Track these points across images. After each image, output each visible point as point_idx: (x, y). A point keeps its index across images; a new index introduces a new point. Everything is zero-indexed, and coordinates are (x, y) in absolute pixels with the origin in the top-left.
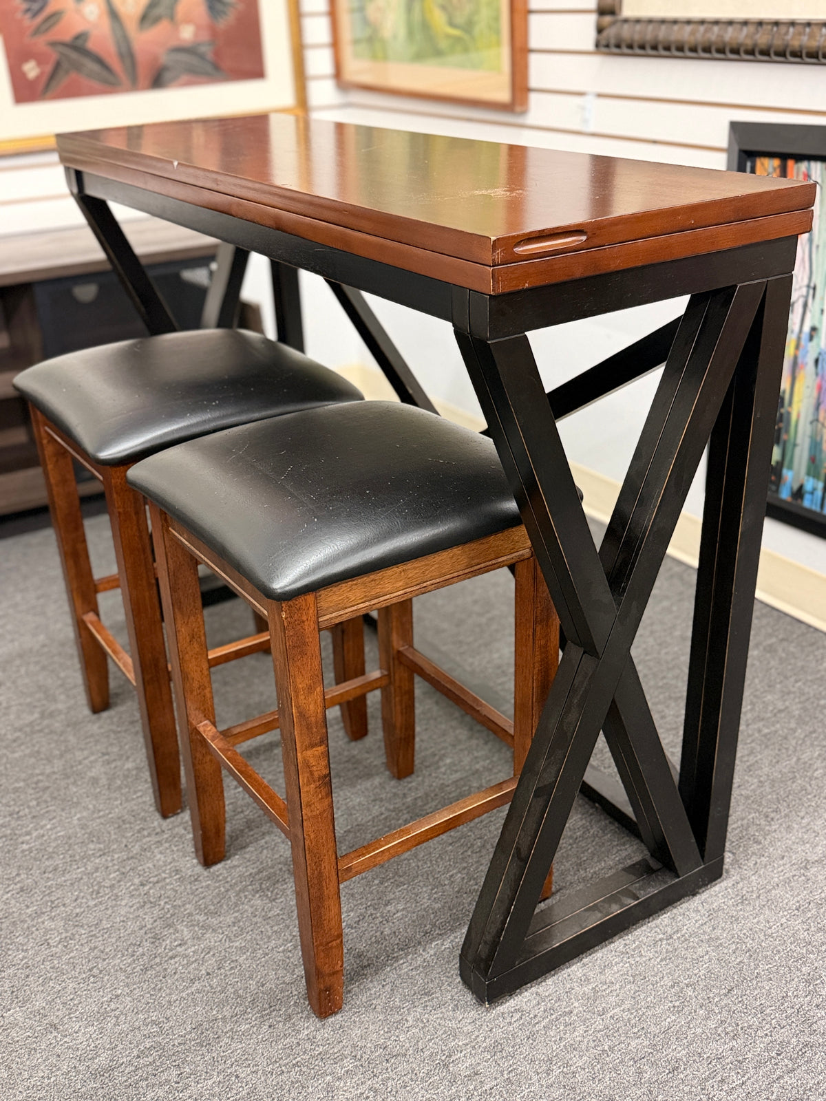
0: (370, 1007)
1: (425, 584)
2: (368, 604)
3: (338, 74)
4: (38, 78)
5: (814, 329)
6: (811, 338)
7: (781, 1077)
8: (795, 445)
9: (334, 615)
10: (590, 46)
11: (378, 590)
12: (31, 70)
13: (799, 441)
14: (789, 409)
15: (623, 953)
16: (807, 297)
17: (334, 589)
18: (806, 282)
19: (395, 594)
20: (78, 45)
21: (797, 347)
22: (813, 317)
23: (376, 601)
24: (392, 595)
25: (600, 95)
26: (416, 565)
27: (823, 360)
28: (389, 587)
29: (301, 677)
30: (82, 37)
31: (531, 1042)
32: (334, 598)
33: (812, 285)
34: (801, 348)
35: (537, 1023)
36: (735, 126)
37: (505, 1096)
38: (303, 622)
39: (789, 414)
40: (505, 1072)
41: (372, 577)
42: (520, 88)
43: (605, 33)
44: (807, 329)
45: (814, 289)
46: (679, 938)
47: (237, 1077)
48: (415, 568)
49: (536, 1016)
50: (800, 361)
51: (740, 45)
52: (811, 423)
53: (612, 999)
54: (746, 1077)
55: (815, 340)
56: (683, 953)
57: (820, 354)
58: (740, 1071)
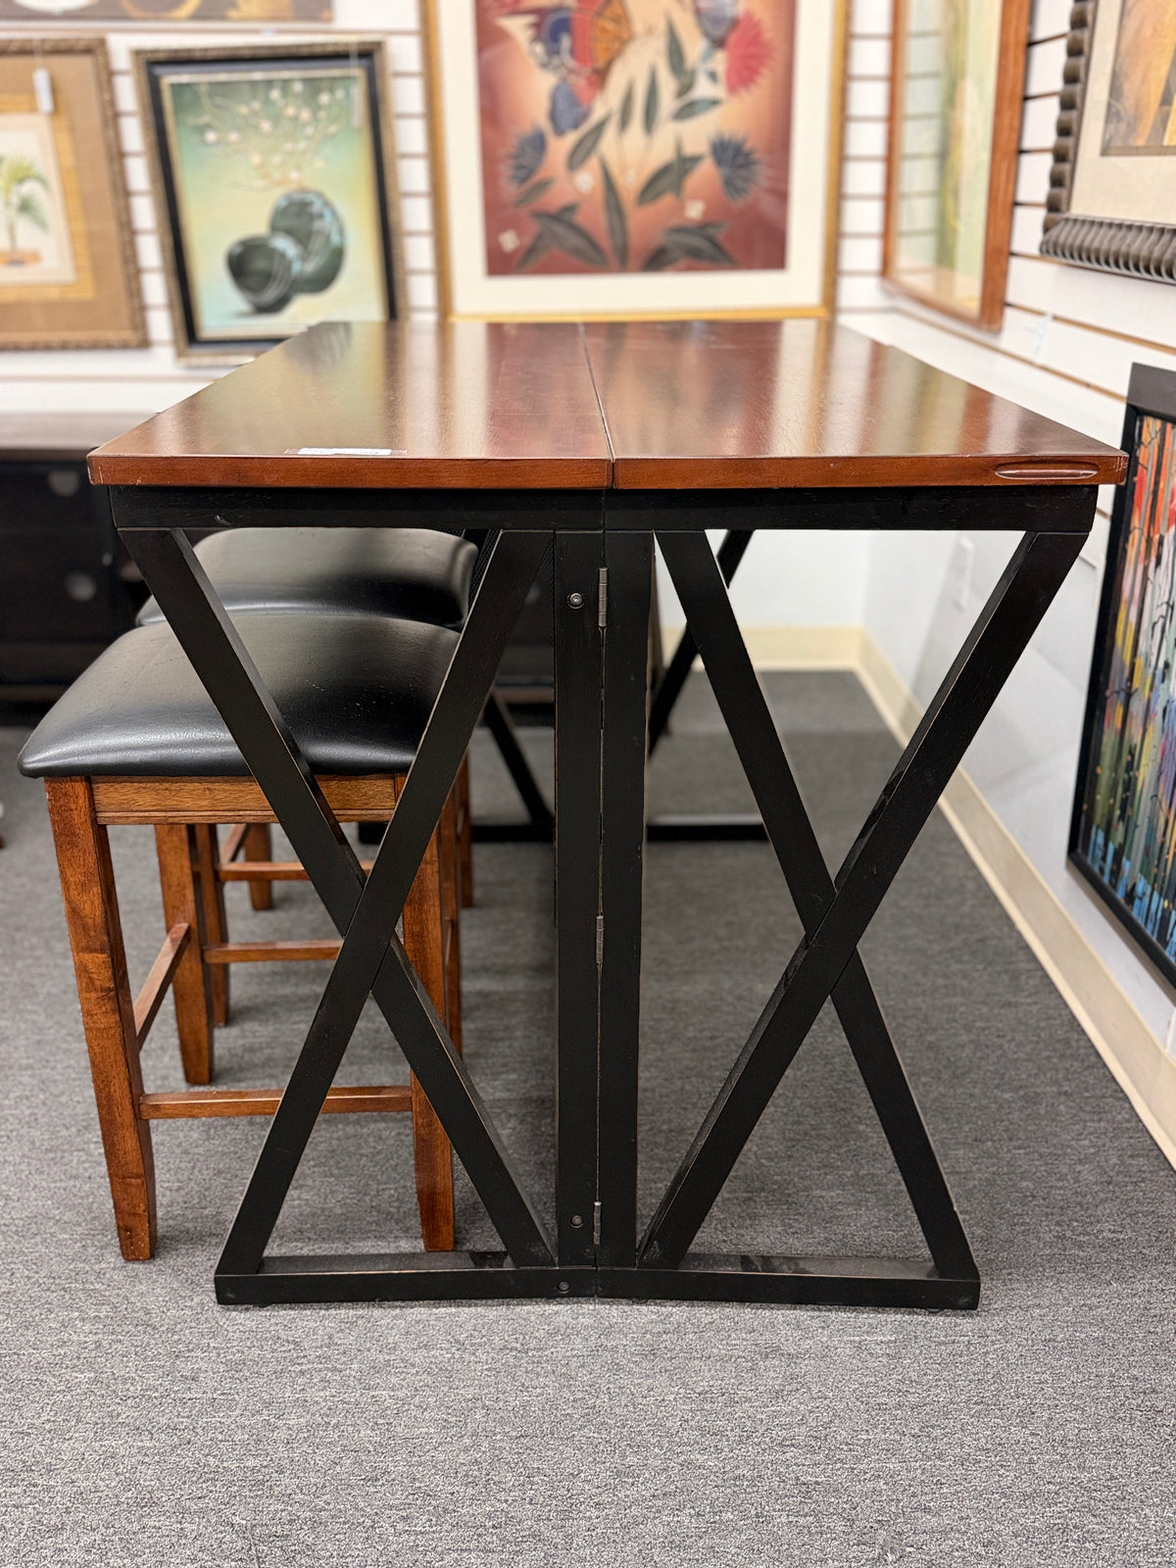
0: (177, 1272)
1: (241, 813)
2: (163, 814)
4: (516, 251)
5: (1167, 665)
6: (1163, 681)
7: (470, 1551)
8: (1136, 826)
9: (119, 814)
11: (175, 803)
12: (509, 241)
13: (1139, 822)
14: (1137, 773)
15: (457, 1341)
16: (1165, 618)
17: (117, 786)
18: (1166, 599)
19: (200, 814)
20: (564, 216)
21: (1151, 689)
22: (1168, 646)
23: (174, 814)
24: (197, 814)
25: (1056, 318)
26: (227, 788)
27: (1170, 711)
28: (189, 803)
29: (72, 870)
30: (570, 209)
31: (273, 1377)
32: (116, 795)
33: (1171, 603)
34: (1154, 690)
35: (298, 1364)
36: (1138, 370)
37: (194, 1412)
38: (72, 810)
39: (1136, 778)
40: (219, 1392)
41: (166, 785)
42: (991, 301)
43: (1054, 233)
44: (1161, 665)
45: (1172, 607)
46: (534, 1356)
48: (225, 791)
49: (305, 1357)
50: (1152, 706)
52: (1152, 798)
53: (394, 1380)
54: (434, 1528)
55: (1166, 681)
56: (519, 1373)
57: (1168, 701)
58: (434, 1519)
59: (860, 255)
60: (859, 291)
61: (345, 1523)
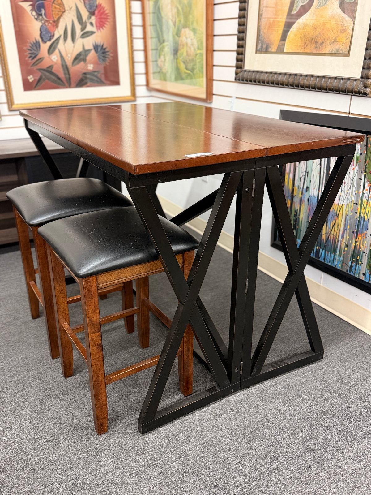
0: (118, 432)
1: (140, 275)
2: (118, 281)
3: (147, 85)
4: (33, 81)
5: (307, 188)
6: (306, 191)
7: (266, 464)
8: (301, 230)
9: (104, 284)
10: (233, 80)
11: (121, 276)
12: (31, 78)
13: (302, 229)
14: (299, 217)
15: (215, 416)
16: (305, 176)
17: (104, 275)
18: (305, 170)
19: (129, 278)
20: (49, 70)
21: (302, 194)
22: (307, 183)
23: (121, 280)
24: (127, 278)
25: (237, 98)
26: (137, 267)
27: (311, 199)
28: (126, 275)
29: (90, 306)
30: (51, 67)
31: (175, 447)
32: (104, 278)
33: (307, 171)
34: (303, 195)
35: (179, 440)
36: (282, 112)
37: (162, 466)
38: (91, 286)
39: (299, 218)
40: (164, 458)
41: (119, 271)
42: (210, 94)
43: (238, 75)
44: (305, 187)
45: (308, 173)
46: (237, 411)
47: (65, 455)
48: (136, 269)
49: (178, 438)
50: (303, 199)
51: (283, 82)
52: (306, 222)
53: (208, 433)
54: (253, 464)
55: (308, 192)
56: (237, 417)
57: (309, 197)
58: (250, 461)
59: (141, 80)
60: (141, 91)
61: (230, 473)
